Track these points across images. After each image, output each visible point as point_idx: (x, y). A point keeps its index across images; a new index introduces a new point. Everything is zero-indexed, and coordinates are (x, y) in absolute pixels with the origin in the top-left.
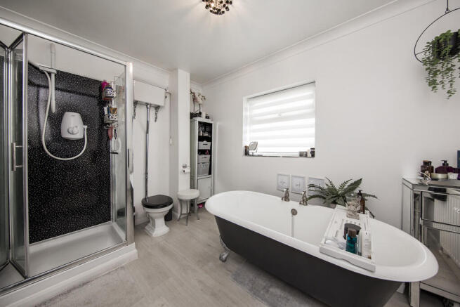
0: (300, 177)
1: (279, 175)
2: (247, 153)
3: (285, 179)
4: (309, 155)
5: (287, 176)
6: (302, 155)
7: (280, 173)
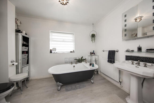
0: (71, 58)
1: (65, 58)
2: (51, 52)
3: (67, 59)
4: (73, 52)
5: (68, 58)
6: (71, 52)
7: (66, 58)
